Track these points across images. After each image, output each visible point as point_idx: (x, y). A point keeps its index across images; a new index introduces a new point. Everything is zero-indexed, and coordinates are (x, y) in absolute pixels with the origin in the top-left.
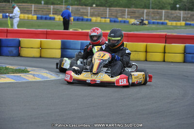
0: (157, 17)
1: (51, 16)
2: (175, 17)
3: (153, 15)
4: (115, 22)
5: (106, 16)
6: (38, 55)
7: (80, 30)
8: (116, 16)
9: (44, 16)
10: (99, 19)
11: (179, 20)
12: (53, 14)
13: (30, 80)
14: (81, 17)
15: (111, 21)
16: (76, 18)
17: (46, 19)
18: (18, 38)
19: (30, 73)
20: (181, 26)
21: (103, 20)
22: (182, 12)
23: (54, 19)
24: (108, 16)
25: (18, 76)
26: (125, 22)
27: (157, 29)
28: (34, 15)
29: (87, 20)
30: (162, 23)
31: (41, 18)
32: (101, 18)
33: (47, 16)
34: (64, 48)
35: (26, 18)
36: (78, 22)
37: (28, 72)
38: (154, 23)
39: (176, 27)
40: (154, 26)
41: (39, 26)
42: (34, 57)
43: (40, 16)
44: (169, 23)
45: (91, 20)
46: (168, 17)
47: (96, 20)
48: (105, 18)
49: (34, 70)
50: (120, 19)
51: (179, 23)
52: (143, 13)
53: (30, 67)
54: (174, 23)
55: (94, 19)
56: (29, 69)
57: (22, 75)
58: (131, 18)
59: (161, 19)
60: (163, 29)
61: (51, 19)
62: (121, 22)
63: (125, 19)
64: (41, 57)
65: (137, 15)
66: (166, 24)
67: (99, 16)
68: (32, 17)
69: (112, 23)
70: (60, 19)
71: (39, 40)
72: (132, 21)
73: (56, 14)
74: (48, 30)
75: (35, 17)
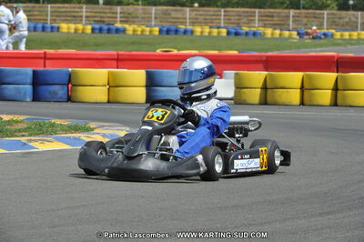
0: (315, 24)
1: (118, 25)
2: (347, 23)
3: (305, 20)
4: (237, 34)
5: (220, 23)
6: (105, 99)
7: (175, 52)
8: (238, 23)
9: (106, 27)
10: (207, 30)
11: (355, 29)
12: (121, 22)
14: (173, 28)
15: (228, 33)
16: (165, 29)
17: (109, 31)
18: (65, 69)
19: (96, 131)
20: (358, 40)
21: (215, 31)
22: (359, 13)
23: (124, 31)
24: (222, 25)
25: (75, 138)
26: (255, 34)
27: (316, 46)
28: (86, 24)
29: (185, 32)
30: (326, 35)
31: (101, 30)
32: (211, 27)
33: (111, 27)
34: (151, 83)
35: (73, 31)
36: (168, 36)
37: (93, 129)
39: (349, 41)
40: (308, 41)
41: (97, 45)
42: (97, 103)
43: (97, 26)
44: (338, 35)
45: (192, 32)
46: (333, 24)
47: (202, 32)
48: (218, 28)
49: (103, 126)
50: (246, 29)
51: (355, 34)
52: (288, 17)
53: (94, 120)
54: (346, 35)
55: (198, 30)
56: (92, 125)
58: (265, 26)
59: (320, 26)
60: (327, 46)
61: (118, 31)
62: (247, 34)
63: (254, 29)
64: (109, 102)
65: (276, 20)
66: (332, 35)
67: (206, 24)
68: (83, 29)
69: (232, 37)
70: (134, 31)
71: (105, 71)
72: (269, 32)
73: (126, 22)
74: (120, 53)
75: (89, 28)
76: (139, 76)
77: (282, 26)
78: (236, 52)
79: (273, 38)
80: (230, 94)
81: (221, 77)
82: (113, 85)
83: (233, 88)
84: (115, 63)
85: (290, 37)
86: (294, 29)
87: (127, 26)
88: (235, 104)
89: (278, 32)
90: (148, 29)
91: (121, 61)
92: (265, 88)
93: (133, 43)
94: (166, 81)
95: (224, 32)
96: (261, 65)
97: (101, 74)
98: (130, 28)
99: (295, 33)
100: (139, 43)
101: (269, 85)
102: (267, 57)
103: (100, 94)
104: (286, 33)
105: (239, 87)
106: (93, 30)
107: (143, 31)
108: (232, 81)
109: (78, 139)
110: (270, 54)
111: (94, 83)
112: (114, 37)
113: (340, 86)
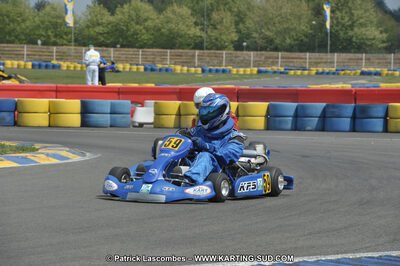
0: (215, 62)
1: (54, 62)
2: (242, 61)
3: (208, 59)
4: (152, 70)
5: (138, 61)
6: (46, 123)
8: (153, 61)
9: (44, 64)
10: (128, 66)
11: (248, 66)
12: (57, 59)
13: (43, 162)
15: (145, 69)
17: (47, 67)
18: (12, 99)
19: (40, 151)
20: (251, 75)
21: (134, 68)
22: (252, 53)
23: (59, 67)
24: (140, 62)
26: (167, 70)
27: (217, 80)
28: (27, 61)
30: (224, 71)
31: (40, 66)
32: (131, 64)
34: (85, 110)
35: (16, 66)
37: (37, 150)
38: (210, 71)
39: (244, 76)
40: (210, 76)
41: (37, 79)
42: (39, 127)
43: (37, 63)
44: (234, 71)
46: (231, 62)
47: (124, 68)
48: (137, 65)
50: (160, 66)
51: (248, 70)
52: (194, 56)
54: (241, 71)
55: (120, 66)
56: (37, 146)
57: (29, 155)
58: (175, 64)
59: (220, 64)
60: (226, 79)
61: (54, 66)
62: (160, 70)
63: (167, 66)
64: (49, 126)
65: (184, 59)
66: (230, 71)
67: (127, 62)
68: (25, 65)
69: (148, 72)
70: (68, 67)
71: (46, 101)
72: (178, 68)
73: (61, 59)
74: (59, 85)
75: (29, 65)
76: (74, 105)
77: (189, 63)
78: (153, 85)
79: (182, 74)
80: (151, 120)
81: (143, 106)
82: (53, 112)
83: (153, 115)
84: (54, 94)
85: (196, 73)
86: (198, 66)
87: (62, 63)
88: (155, 127)
89: (185, 68)
90: (79, 66)
91: (59, 92)
92: (179, 114)
93: (68, 77)
94: (98, 109)
95: (142, 68)
96: (175, 96)
97: (43, 103)
98: (64, 65)
99: (200, 70)
100: (73, 77)
101: (182, 112)
102: (180, 89)
103: (42, 120)
104: (193, 70)
105: (158, 113)
106: (33, 66)
107: (75, 67)
108: (152, 109)
109: (25, 158)
110: (181, 86)
111: (38, 110)
112: (51, 72)
113: (240, 114)
